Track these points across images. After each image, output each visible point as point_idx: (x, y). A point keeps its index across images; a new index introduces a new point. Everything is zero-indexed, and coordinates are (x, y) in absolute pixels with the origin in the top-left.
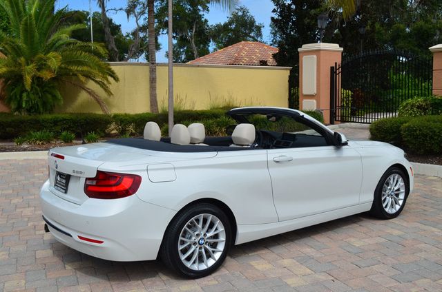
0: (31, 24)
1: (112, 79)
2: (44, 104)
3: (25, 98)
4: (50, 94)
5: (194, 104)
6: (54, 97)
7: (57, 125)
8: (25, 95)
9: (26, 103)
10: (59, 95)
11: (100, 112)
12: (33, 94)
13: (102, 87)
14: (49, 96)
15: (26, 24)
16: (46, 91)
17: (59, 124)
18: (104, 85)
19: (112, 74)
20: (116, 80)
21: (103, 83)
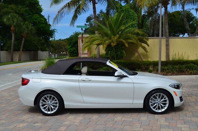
0: (111, 24)
1: (147, 45)
2: (117, 56)
4: (120, 51)
5: (188, 57)
6: (122, 53)
8: (109, 52)
9: (110, 55)
10: (124, 52)
11: (140, 60)
12: (113, 52)
13: (143, 49)
14: (119, 53)
15: (109, 24)
16: (118, 50)
18: (144, 48)
19: (146, 43)
20: (148, 45)
21: (144, 47)
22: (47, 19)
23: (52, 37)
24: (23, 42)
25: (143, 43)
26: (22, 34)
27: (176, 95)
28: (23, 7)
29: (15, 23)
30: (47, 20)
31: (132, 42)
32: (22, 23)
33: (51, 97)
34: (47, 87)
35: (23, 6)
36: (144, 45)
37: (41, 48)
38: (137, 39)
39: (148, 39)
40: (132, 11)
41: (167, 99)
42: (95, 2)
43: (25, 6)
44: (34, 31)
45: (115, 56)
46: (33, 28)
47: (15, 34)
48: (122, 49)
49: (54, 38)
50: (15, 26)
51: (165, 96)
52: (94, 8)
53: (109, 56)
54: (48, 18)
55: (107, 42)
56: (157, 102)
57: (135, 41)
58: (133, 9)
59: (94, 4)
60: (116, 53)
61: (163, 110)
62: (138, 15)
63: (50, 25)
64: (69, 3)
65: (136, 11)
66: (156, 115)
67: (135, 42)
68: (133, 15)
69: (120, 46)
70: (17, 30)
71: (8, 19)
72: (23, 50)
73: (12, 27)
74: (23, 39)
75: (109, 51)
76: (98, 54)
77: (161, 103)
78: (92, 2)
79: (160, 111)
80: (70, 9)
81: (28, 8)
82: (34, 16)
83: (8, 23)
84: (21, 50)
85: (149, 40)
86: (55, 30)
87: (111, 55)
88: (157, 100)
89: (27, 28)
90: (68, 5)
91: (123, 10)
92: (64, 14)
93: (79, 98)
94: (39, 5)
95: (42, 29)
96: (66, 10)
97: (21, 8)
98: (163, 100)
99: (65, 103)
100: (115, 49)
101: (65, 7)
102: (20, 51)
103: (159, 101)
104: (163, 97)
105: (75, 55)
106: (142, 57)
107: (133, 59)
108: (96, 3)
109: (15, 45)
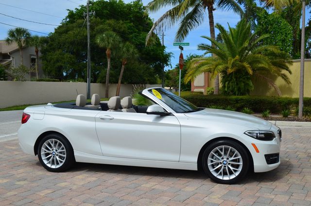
1: (288, 72)
3: (226, 86)
4: (244, 82)
6: (247, 85)
7: (238, 103)
8: (227, 83)
9: (228, 89)
10: (251, 84)
12: (232, 83)
14: (243, 84)
16: (241, 81)
17: (239, 102)
18: (284, 77)
19: (287, 69)
20: (290, 72)
21: (285, 75)
22: (160, 39)
23: (167, 65)
24: (122, 71)
25: (284, 69)
26: (121, 60)
27: (258, 151)
28: (125, 23)
29: (110, 45)
30: (161, 41)
31: (262, 67)
32: (121, 45)
33: (56, 142)
34: (51, 126)
35: (126, 20)
36: (284, 72)
37: (148, 80)
38: (269, 62)
39: (292, 62)
40: (284, 22)
41: (240, 157)
42: (212, 7)
43: (129, 21)
44: (137, 56)
45: (236, 89)
46: (135, 50)
47: (112, 59)
48: (248, 79)
49: (170, 66)
50: (111, 49)
51: (236, 152)
52: (211, 17)
53: (226, 90)
54: (162, 37)
55: (220, 67)
56: (222, 162)
57: (267, 64)
58: (286, 19)
59: (211, 10)
60: (237, 84)
61: (232, 177)
62: (294, 27)
63: (164, 47)
64: (170, 12)
65: (291, 21)
66: (219, 185)
67: (267, 67)
68: (285, 28)
69: (244, 74)
70: (114, 54)
71: (102, 40)
72: (122, 83)
73: (108, 50)
74: (123, 66)
75: (226, 81)
76: (216, 87)
77: (229, 164)
78: (207, 8)
79: (226, 178)
80: (173, 20)
81: (132, 24)
82: (141, 35)
83: (102, 45)
84: (120, 81)
85: (294, 64)
86: (171, 54)
87: (230, 87)
88: (223, 158)
89: (128, 51)
90: (168, 13)
91: (269, 20)
92: (164, 27)
93: (96, 146)
94: (150, 19)
95: (152, 53)
96: (167, 21)
97: (122, 24)
98: (232, 158)
99: (76, 154)
100: (236, 78)
101: (165, 16)
102: (118, 83)
103: (225, 160)
104: (234, 152)
105: (187, 88)
106: (280, 92)
107: (268, 94)
108: (214, 10)
109: (111, 75)
